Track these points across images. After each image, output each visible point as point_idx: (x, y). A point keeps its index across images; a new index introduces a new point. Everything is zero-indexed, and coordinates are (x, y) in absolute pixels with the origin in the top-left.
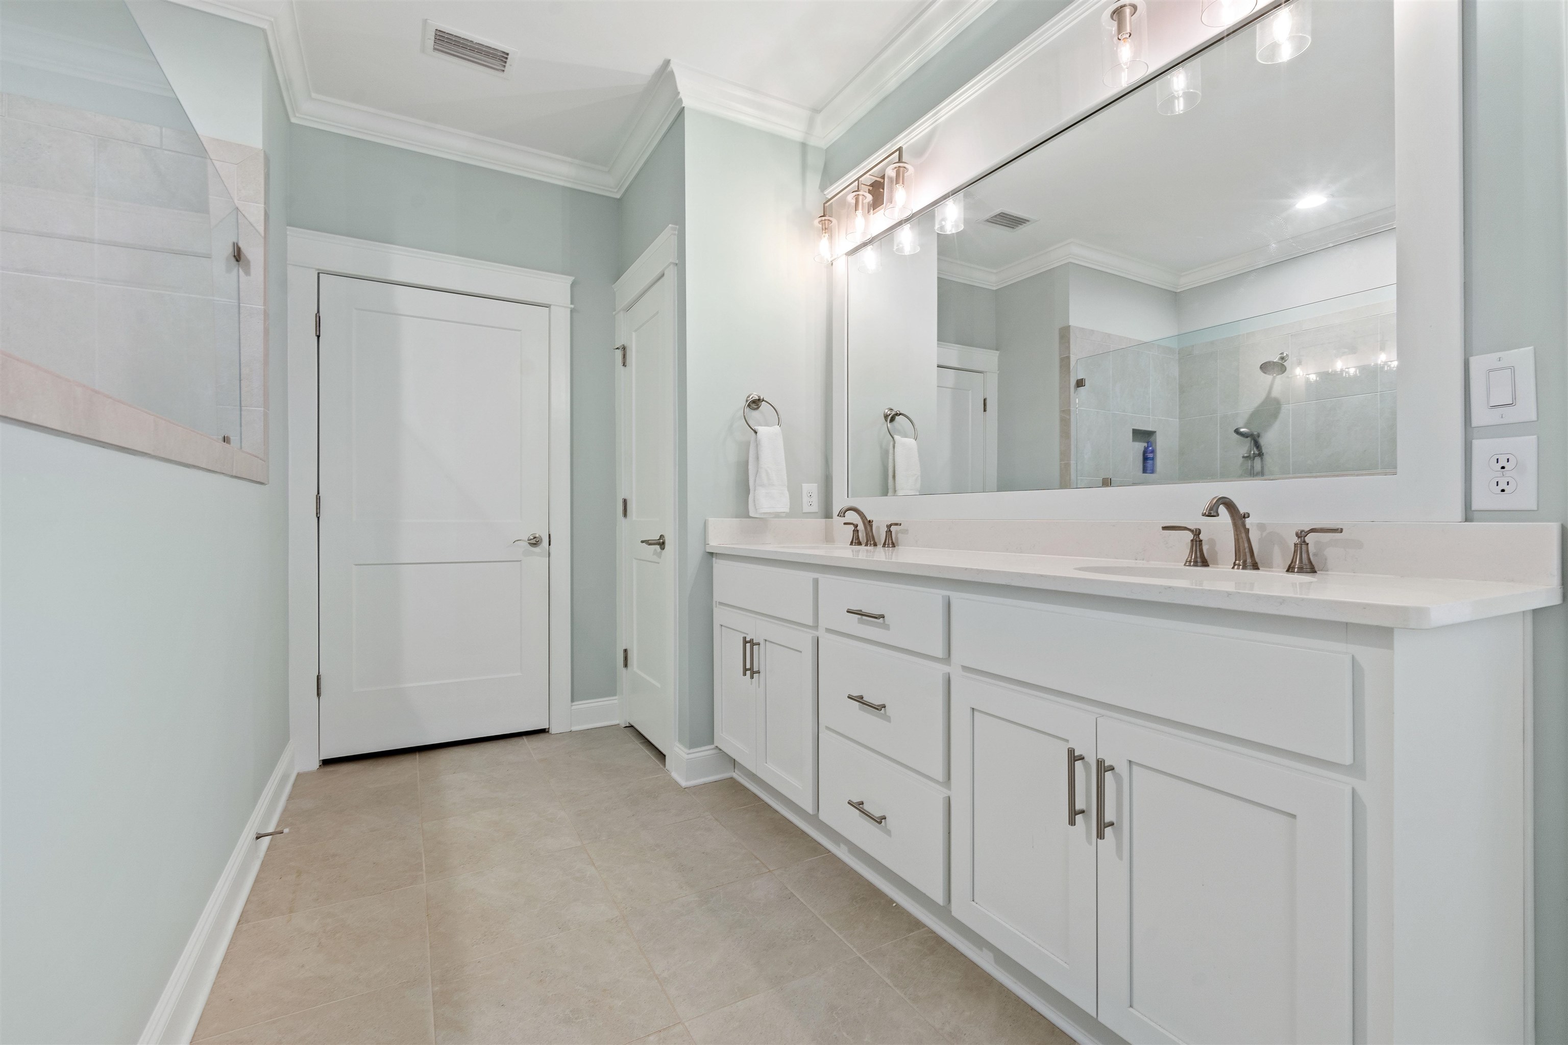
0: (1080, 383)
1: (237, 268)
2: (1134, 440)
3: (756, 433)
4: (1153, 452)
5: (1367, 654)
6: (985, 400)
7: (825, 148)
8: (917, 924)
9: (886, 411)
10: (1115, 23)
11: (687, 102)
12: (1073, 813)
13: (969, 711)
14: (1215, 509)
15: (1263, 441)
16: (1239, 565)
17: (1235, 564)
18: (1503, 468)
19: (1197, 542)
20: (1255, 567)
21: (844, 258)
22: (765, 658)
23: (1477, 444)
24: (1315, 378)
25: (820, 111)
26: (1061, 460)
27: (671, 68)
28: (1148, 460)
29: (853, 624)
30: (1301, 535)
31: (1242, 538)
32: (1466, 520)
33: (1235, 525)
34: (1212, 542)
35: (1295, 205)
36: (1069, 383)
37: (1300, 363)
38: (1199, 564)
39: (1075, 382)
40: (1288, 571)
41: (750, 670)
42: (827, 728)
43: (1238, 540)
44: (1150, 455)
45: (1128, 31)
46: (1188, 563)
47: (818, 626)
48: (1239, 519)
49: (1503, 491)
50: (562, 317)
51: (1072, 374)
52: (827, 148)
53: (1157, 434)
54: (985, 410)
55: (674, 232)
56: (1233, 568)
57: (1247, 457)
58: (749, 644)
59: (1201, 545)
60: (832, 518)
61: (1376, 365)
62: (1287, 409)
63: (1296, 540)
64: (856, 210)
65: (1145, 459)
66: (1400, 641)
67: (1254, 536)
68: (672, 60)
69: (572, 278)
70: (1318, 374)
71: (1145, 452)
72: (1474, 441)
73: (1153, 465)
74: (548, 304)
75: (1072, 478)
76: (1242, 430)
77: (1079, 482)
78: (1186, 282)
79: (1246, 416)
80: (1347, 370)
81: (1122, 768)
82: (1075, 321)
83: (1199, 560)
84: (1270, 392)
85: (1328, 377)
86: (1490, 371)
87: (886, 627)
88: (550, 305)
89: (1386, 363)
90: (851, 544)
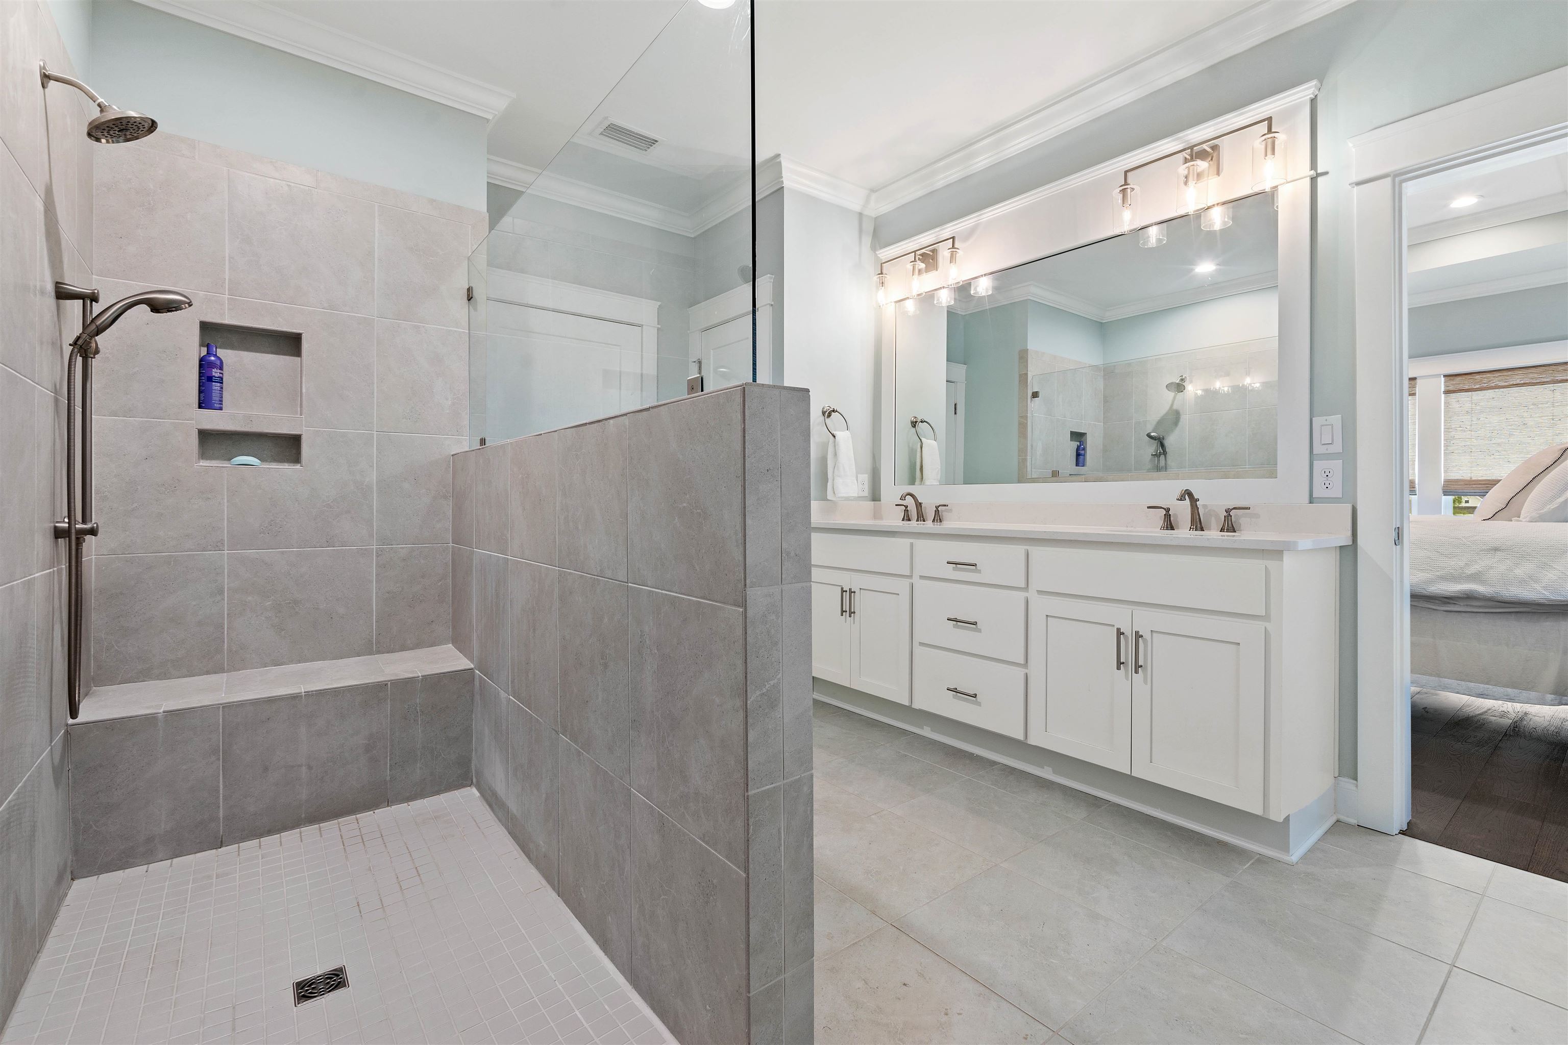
0: (1035, 395)
1: (467, 306)
2: (1071, 440)
3: (834, 437)
4: (1084, 449)
5: (1272, 564)
6: (955, 405)
7: (874, 216)
8: (993, 763)
9: (913, 419)
10: (1121, 195)
11: (787, 184)
12: (1119, 664)
13: (1045, 617)
14: (1184, 496)
15: (1167, 443)
16: (1193, 528)
17: (1191, 528)
18: (1327, 476)
19: (1168, 516)
20: (1202, 530)
21: (893, 304)
22: (862, 602)
23: (1316, 463)
24: (1201, 393)
25: (876, 191)
26: (1019, 456)
27: (780, 160)
28: (1080, 457)
29: (950, 572)
30: (1228, 511)
31: (1195, 513)
32: (1310, 503)
33: (1192, 505)
34: (1175, 515)
35: (1194, 269)
36: (1027, 394)
37: (1191, 382)
38: (1169, 529)
39: (1031, 394)
40: (1221, 531)
41: (848, 611)
42: (921, 644)
43: (1193, 514)
44: (1082, 452)
45: (1129, 203)
46: (1163, 528)
47: (912, 576)
48: (1194, 501)
49: (1327, 488)
50: (651, 335)
51: (1029, 387)
52: (876, 217)
53: (1088, 436)
54: (955, 414)
55: (771, 280)
56: (1190, 530)
57: (1155, 455)
58: (847, 594)
59: (1170, 517)
60: (880, 501)
61: (1243, 385)
62: (1185, 419)
63: (1225, 514)
64: (913, 275)
65: (1078, 455)
66: (1287, 557)
67: (1201, 511)
68: (782, 154)
69: (659, 303)
70: (1203, 390)
71: (1078, 449)
72: (1314, 462)
73: (1084, 460)
74: (641, 325)
75: (1028, 470)
76: (1152, 434)
77: (1033, 473)
78: (1111, 315)
79: (1154, 423)
80: (1223, 388)
81: (1147, 635)
82: (1032, 346)
83: (1169, 526)
84: (1172, 405)
85: (1210, 394)
86: (1322, 425)
87: (979, 571)
88: (643, 325)
89: (1250, 384)
90: (903, 520)
